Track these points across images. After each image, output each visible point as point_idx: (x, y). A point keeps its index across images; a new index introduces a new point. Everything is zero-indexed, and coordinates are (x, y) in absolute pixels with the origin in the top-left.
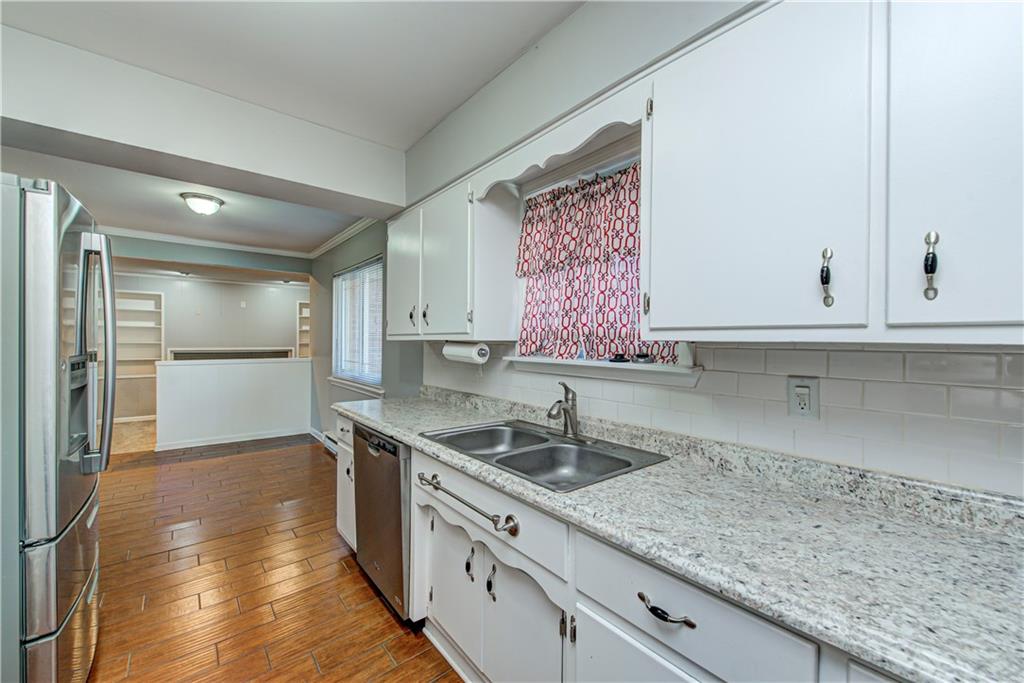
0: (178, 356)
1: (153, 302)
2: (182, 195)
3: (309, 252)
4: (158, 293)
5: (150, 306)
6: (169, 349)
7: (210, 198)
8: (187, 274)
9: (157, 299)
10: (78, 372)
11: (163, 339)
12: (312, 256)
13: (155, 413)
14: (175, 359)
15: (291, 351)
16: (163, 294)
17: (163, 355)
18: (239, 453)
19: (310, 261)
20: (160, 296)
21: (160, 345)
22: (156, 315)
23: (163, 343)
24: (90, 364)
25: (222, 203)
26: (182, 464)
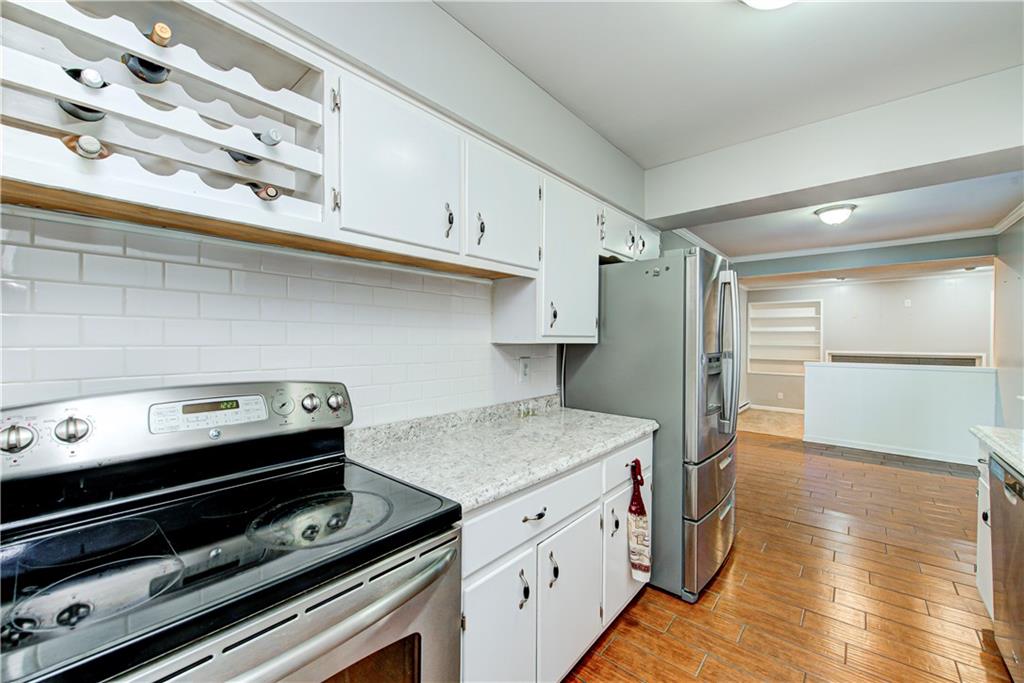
0: (835, 358)
1: (813, 309)
2: (815, 213)
3: (992, 227)
4: (818, 300)
5: (810, 312)
6: (827, 352)
7: (842, 207)
8: (843, 279)
9: (817, 305)
10: (715, 364)
11: (822, 342)
12: (997, 230)
13: (802, 408)
14: (833, 360)
15: (981, 357)
16: (822, 301)
17: (822, 356)
18: (882, 463)
19: (995, 238)
20: (819, 303)
21: (819, 348)
22: (816, 321)
23: (822, 346)
24: (724, 361)
25: (854, 207)
26: (821, 457)
